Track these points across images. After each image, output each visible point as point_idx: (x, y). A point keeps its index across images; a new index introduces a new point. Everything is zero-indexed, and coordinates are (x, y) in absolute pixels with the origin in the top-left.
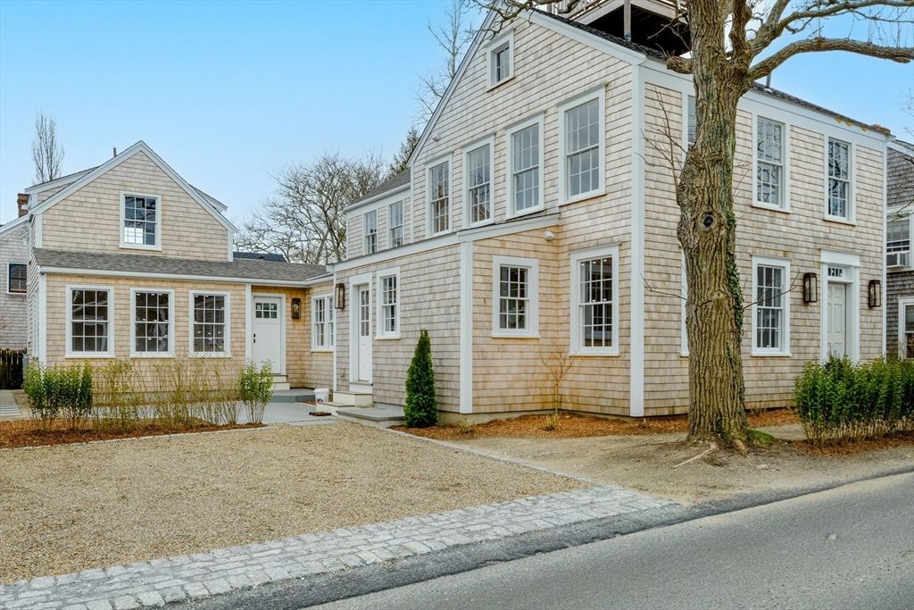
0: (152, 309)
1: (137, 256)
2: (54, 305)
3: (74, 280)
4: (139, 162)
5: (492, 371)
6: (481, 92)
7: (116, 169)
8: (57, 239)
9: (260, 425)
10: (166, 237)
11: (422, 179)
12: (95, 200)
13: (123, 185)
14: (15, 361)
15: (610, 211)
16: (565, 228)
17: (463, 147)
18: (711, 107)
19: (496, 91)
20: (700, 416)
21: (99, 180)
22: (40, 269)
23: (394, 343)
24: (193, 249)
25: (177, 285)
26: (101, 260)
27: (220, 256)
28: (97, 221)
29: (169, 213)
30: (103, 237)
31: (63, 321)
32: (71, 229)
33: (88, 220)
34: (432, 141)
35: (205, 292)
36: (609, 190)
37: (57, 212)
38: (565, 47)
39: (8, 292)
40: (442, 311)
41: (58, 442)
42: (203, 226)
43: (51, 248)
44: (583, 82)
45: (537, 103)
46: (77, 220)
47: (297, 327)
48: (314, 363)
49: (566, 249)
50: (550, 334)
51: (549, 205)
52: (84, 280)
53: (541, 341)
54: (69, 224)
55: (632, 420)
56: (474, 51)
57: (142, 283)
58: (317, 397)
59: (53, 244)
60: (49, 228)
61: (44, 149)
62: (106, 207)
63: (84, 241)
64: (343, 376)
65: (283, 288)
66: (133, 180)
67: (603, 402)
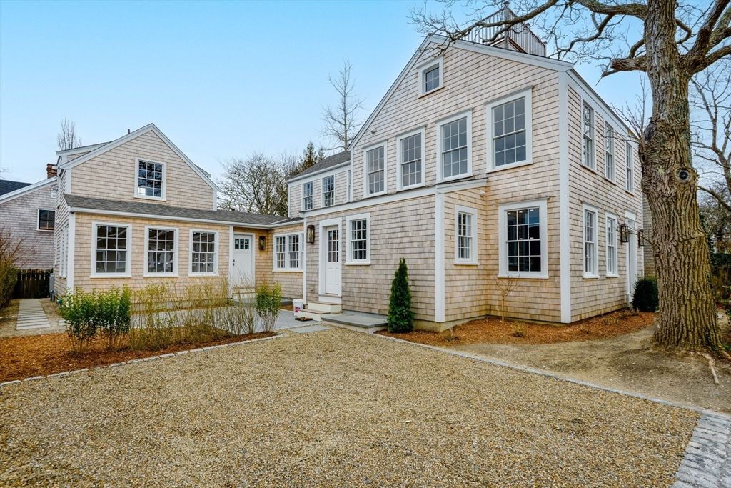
0: (162, 241)
1: (147, 204)
2: (81, 237)
3: (99, 218)
4: (150, 138)
5: (455, 289)
6: (413, 99)
7: (133, 141)
8: (84, 188)
10: (169, 192)
11: (361, 158)
12: (116, 162)
13: (138, 153)
14: (42, 277)
15: (537, 175)
16: (492, 189)
17: (397, 136)
18: (675, 89)
19: (426, 97)
20: (688, 331)
21: (118, 148)
22: (70, 209)
23: (364, 267)
24: (189, 201)
25: (181, 225)
26: (120, 205)
27: (207, 207)
28: (117, 178)
29: (172, 175)
30: (121, 189)
31: (89, 250)
32: (95, 182)
33: (109, 176)
34: (369, 133)
35: (201, 230)
36: (535, 160)
37: (84, 169)
38: (492, 63)
39: (38, 229)
40: (415, 244)
42: (196, 186)
43: (79, 195)
44: (509, 87)
45: (463, 105)
46: (101, 175)
47: (263, 255)
49: (493, 203)
51: (477, 172)
52: (108, 219)
53: (479, 267)
54: (94, 178)
55: (562, 325)
56: (408, 71)
57: (154, 223)
58: (295, 305)
59: (81, 192)
60: (77, 180)
62: (124, 168)
63: (106, 191)
64: (313, 290)
65: (253, 229)
66: (145, 150)
67: (533, 312)
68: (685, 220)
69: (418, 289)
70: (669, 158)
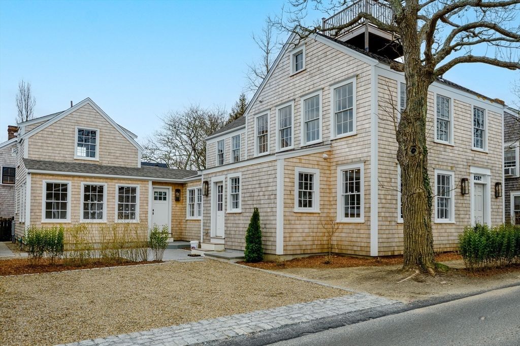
0: (93, 194)
1: (84, 164)
2: (35, 191)
3: (47, 177)
4: (87, 110)
5: (294, 231)
6: (287, 76)
7: (74, 113)
8: (37, 153)
9: (161, 261)
10: (102, 153)
11: (252, 123)
12: (60, 131)
13: (77, 123)
14: (5, 224)
15: (359, 144)
16: (334, 152)
17: (276, 106)
18: (414, 90)
19: (295, 76)
20: (410, 255)
21: (63, 120)
22: (27, 171)
23: (238, 215)
24: (117, 160)
25: (109, 181)
26: (63, 166)
27: (133, 164)
28: (62, 143)
29: (103, 139)
30: (65, 153)
31: (40, 201)
32: (46, 148)
33: (56, 143)
34: (258, 102)
35: (125, 185)
36: (358, 132)
37: (37, 138)
38: (334, 54)
39: (1, 184)
40: (266, 197)
41: (44, 272)
42: (124, 147)
43: (33, 159)
44: (344, 74)
45: (318, 84)
46: (49, 142)
47: (178, 206)
48: (188, 226)
49: (334, 164)
50: (326, 211)
51: (325, 139)
52: (54, 177)
53: (321, 215)
54: (45, 145)
55: (372, 258)
56: (283, 54)
57: (88, 179)
58: (192, 246)
59: (35, 156)
60: (32, 146)
61: (23, 99)
62: (67, 135)
63: (53, 155)
64: (207, 234)
65: (170, 183)
66: (83, 120)
67: (355, 248)
68: (412, 181)
69: (267, 230)
70: (407, 139)
